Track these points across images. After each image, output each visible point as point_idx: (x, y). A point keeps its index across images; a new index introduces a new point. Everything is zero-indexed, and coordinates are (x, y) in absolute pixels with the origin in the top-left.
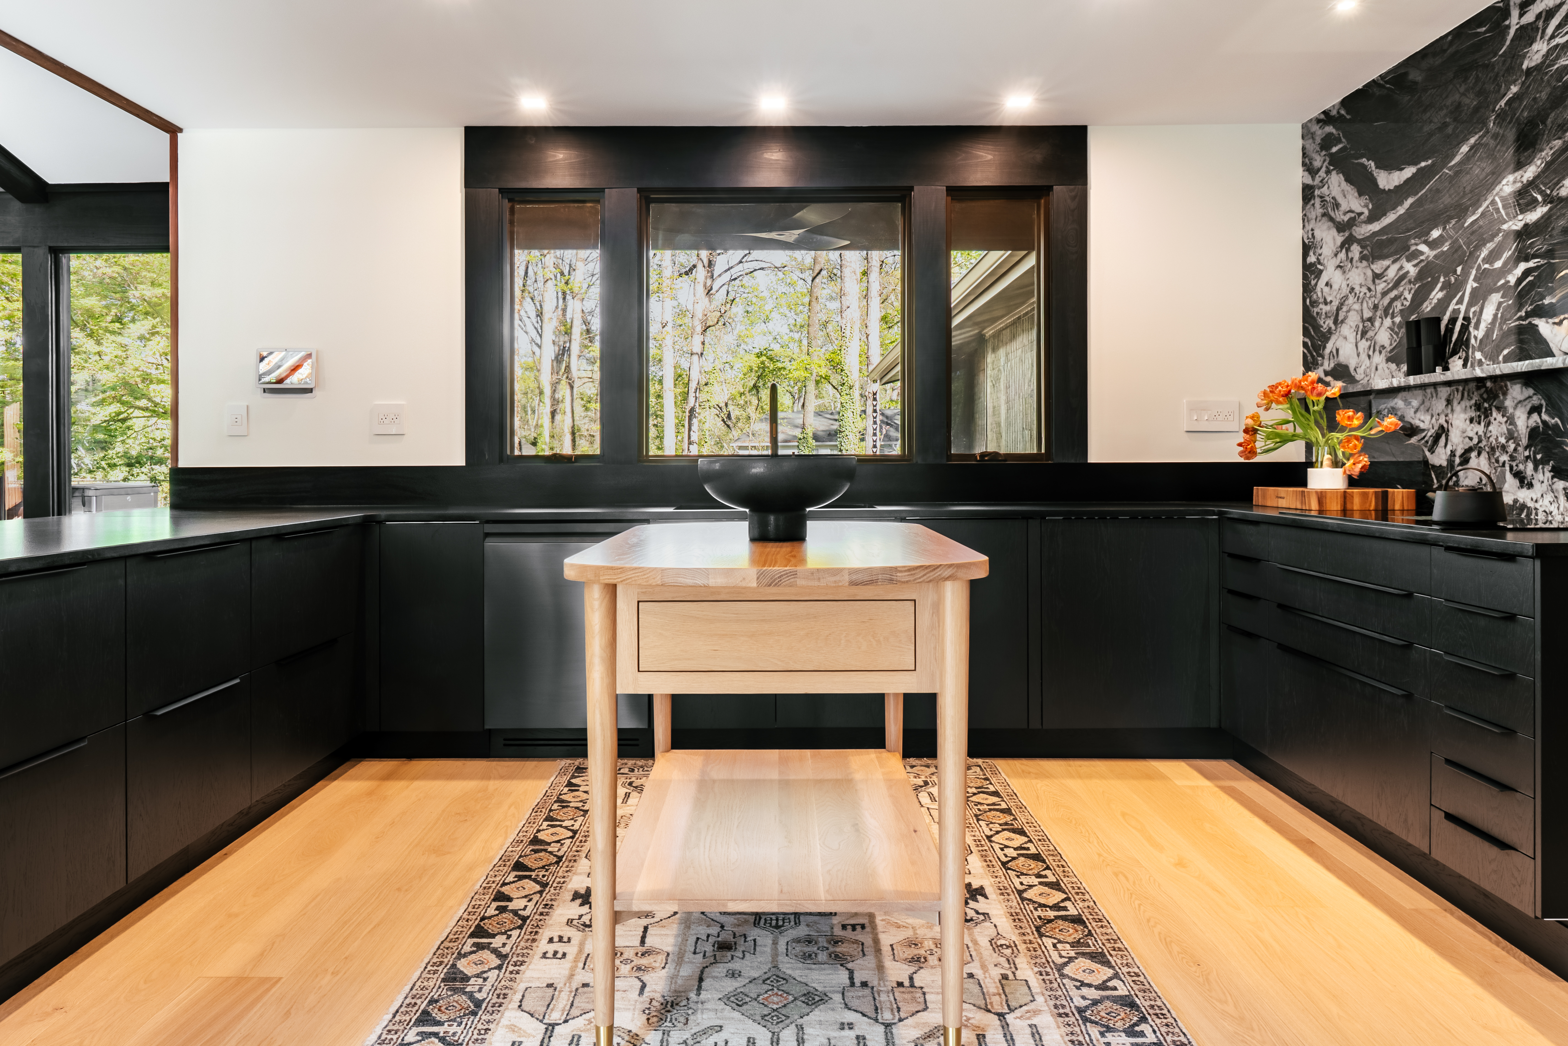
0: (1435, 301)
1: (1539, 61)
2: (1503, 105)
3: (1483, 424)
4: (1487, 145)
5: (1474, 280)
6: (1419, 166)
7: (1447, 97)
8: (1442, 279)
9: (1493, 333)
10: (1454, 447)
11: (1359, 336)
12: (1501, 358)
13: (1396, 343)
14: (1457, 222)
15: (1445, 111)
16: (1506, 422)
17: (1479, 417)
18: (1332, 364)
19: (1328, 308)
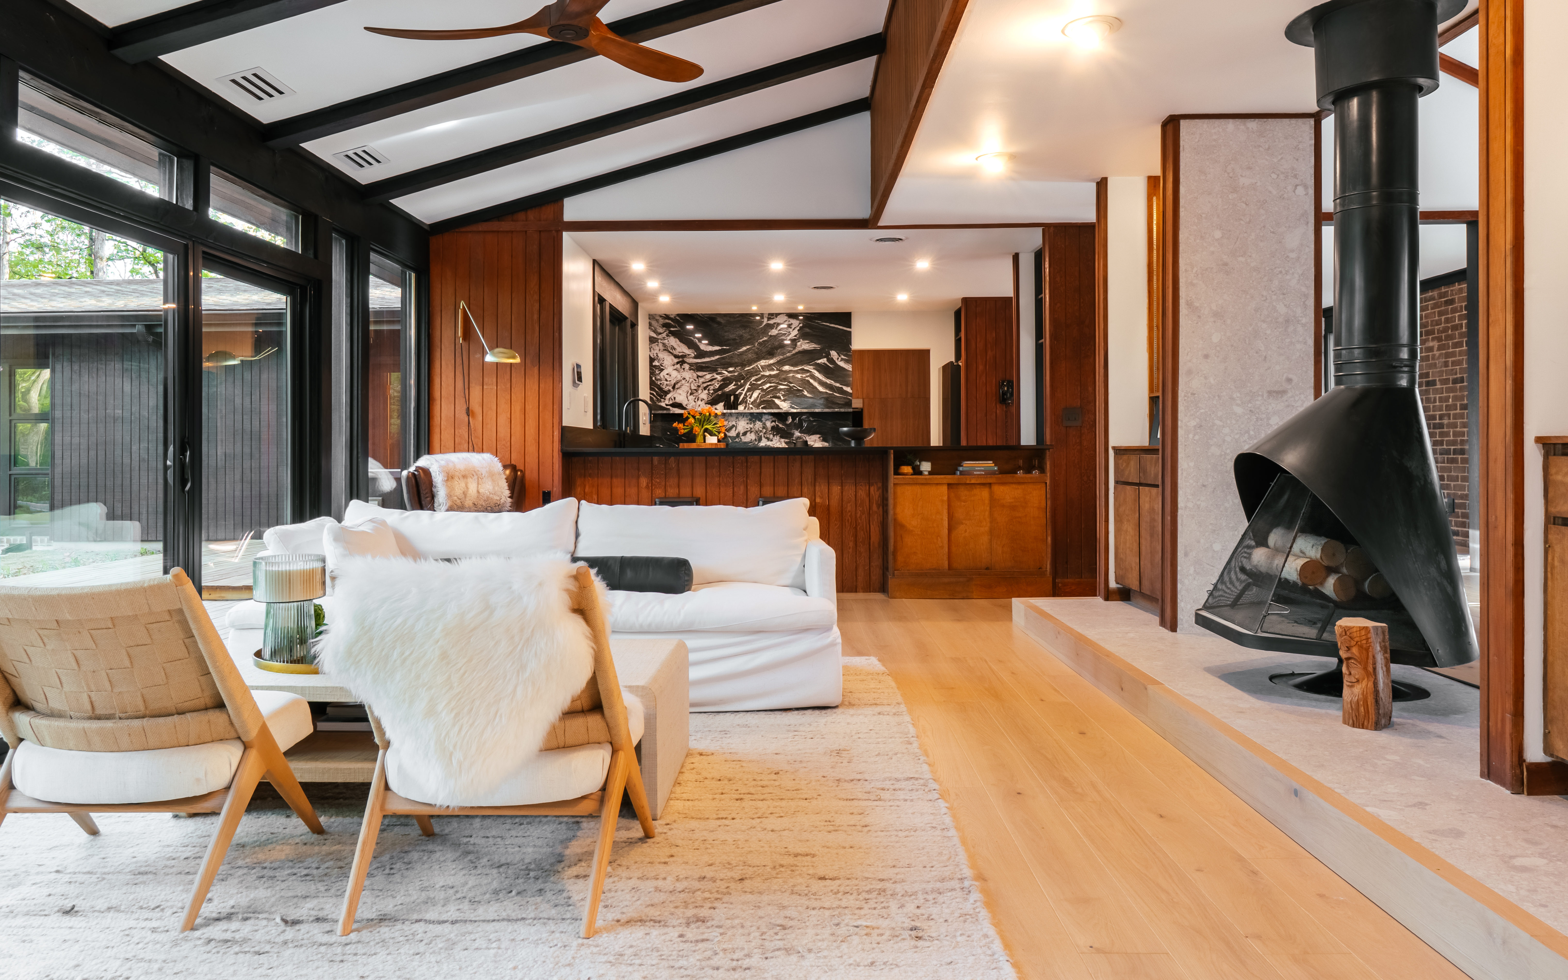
0: (731, 388)
2: (760, 341)
3: (752, 425)
4: (754, 350)
5: (749, 385)
6: (723, 347)
7: (736, 330)
8: (734, 383)
9: (757, 401)
10: (740, 431)
11: (689, 394)
12: (760, 408)
14: (741, 368)
16: (762, 425)
17: (751, 423)
18: (671, 402)
19: (668, 383)
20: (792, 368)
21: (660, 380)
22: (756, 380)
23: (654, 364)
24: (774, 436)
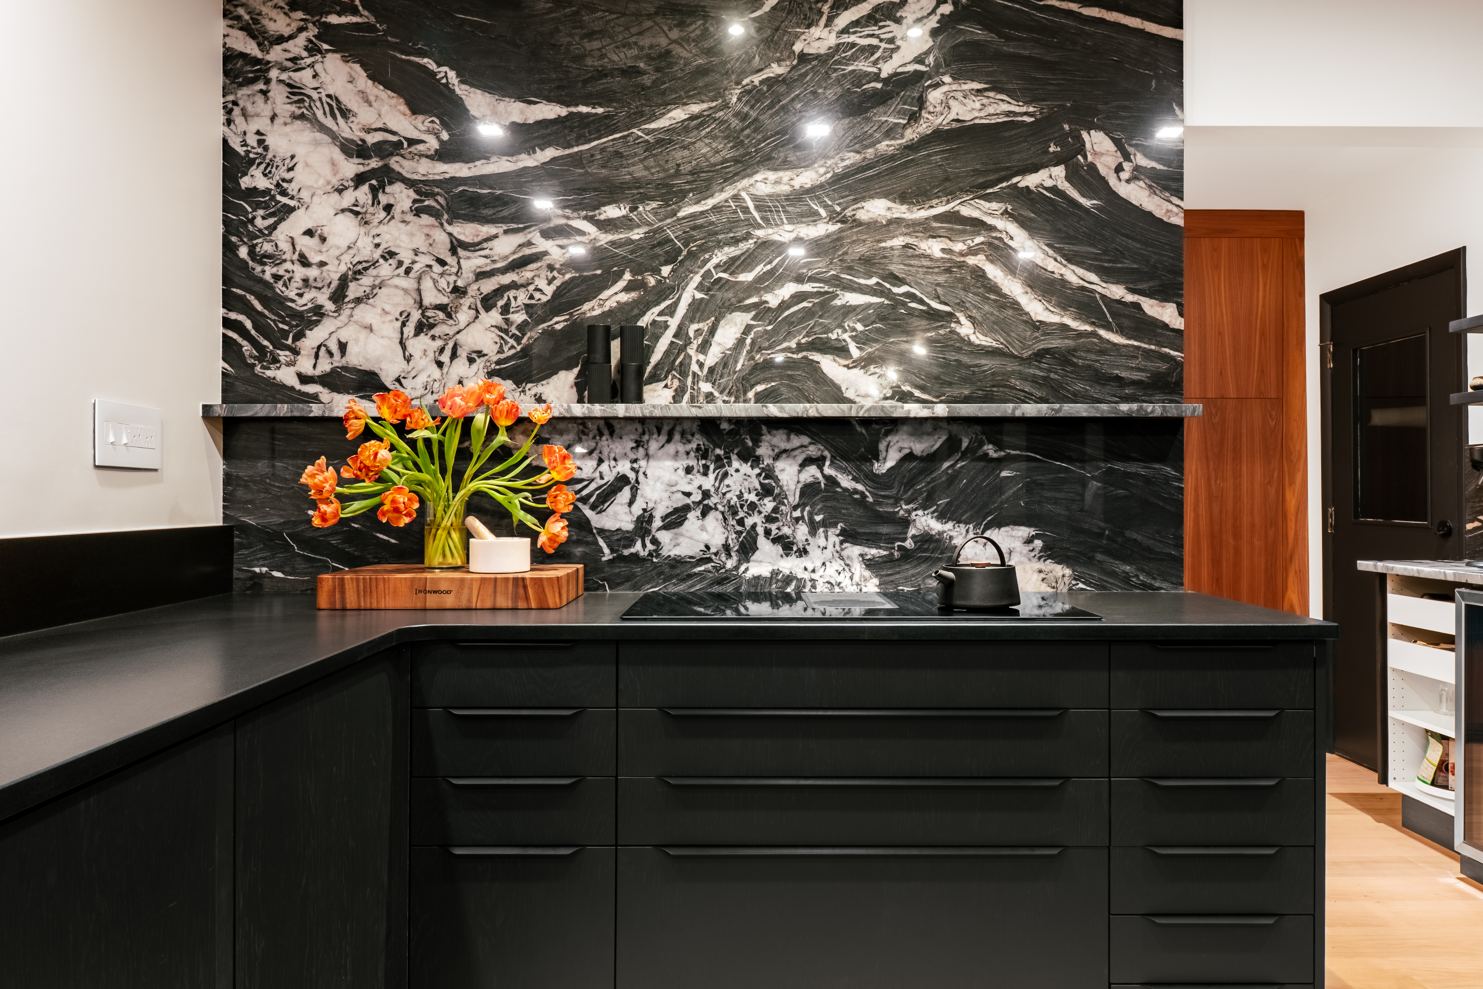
0: (612, 303)
1: (823, 51)
2: (757, 83)
3: (712, 476)
4: (723, 122)
5: (700, 288)
6: (574, 109)
7: (640, 34)
8: (627, 276)
9: (736, 362)
10: (651, 505)
11: (409, 330)
12: (751, 394)
13: (513, 351)
14: (660, 207)
15: (635, 52)
16: (759, 475)
17: (706, 468)
18: (325, 366)
19: (313, 273)
20: (901, 211)
21: (275, 259)
22: (732, 265)
23: (245, 182)
24: (813, 532)
